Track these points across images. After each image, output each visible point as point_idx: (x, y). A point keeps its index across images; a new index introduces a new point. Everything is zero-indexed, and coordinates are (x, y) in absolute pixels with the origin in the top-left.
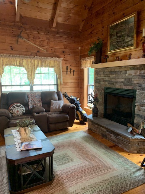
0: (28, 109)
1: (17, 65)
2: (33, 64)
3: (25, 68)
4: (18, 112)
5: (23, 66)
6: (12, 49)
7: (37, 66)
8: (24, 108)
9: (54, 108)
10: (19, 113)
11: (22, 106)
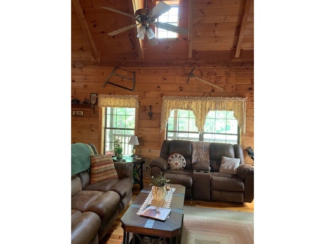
0: (190, 163)
1: (185, 109)
2: (204, 107)
3: (194, 112)
4: (177, 164)
5: (192, 110)
6: (181, 90)
7: (209, 110)
8: (185, 161)
9: (226, 168)
10: (178, 166)
11: (182, 157)
